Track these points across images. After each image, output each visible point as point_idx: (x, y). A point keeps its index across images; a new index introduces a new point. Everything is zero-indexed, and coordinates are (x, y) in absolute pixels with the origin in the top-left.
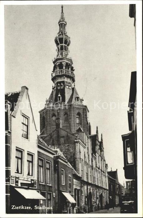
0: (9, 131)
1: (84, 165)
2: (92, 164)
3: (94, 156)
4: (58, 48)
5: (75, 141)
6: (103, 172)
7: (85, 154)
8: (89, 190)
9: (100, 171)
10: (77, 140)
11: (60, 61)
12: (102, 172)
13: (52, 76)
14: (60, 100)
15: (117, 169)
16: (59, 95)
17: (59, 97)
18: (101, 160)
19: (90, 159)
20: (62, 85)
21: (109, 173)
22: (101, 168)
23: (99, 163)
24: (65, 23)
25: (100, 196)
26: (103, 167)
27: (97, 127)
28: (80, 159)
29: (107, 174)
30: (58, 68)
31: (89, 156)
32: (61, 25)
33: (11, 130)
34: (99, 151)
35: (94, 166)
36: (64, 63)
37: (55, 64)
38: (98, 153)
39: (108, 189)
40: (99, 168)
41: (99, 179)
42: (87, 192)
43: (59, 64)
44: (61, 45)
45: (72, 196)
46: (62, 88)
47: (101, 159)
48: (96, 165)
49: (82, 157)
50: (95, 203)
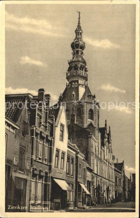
0: (54, 137)
1: (95, 158)
2: (101, 157)
3: (103, 149)
4: (74, 52)
5: (89, 136)
6: (111, 164)
7: (96, 148)
8: (98, 182)
9: (107, 163)
10: (90, 136)
11: (76, 63)
12: (109, 165)
13: (67, 75)
14: (74, 97)
15: (123, 161)
16: (74, 93)
17: (74, 95)
18: (109, 153)
19: (100, 152)
20: (76, 84)
21: (116, 165)
22: (108, 161)
23: (107, 155)
24: (81, 32)
25: (106, 188)
26: (111, 159)
27: (106, 121)
28: (92, 152)
29: (113, 167)
30: (73, 69)
31: (99, 149)
32: (77, 33)
33: (55, 137)
34: (108, 143)
35: (103, 159)
36: (79, 65)
37: (71, 65)
38: (106, 146)
39: (114, 182)
40: (106, 161)
41: (106, 172)
42: (97, 184)
43: (74, 66)
44: (77, 49)
45: (85, 187)
46: (76, 86)
47: (109, 151)
48: (104, 157)
49: (94, 151)
50: (103, 196)
